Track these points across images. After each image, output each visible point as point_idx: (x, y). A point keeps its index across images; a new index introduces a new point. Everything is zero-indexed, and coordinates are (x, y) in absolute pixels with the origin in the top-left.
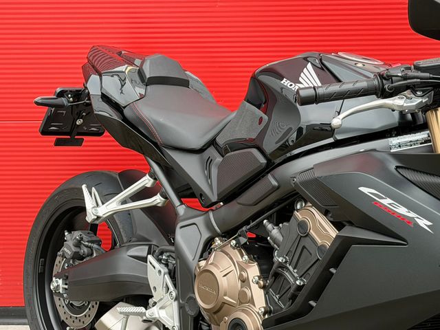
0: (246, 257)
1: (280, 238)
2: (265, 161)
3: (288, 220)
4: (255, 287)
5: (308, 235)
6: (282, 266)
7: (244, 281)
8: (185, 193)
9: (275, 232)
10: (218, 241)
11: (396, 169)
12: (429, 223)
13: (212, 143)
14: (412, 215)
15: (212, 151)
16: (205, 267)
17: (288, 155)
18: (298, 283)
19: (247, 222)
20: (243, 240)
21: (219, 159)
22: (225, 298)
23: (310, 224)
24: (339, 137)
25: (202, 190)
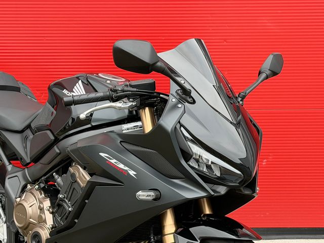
0: (43, 195)
1: (62, 183)
2: (54, 138)
3: (66, 173)
4: (47, 213)
5: (76, 181)
6: (62, 200)
7: (41, 209)
8: (13, 157)
9: (59, 180)
10: (29, 186)
11: (120, 143)
12: (135, 173)
13: (29, 127)
14: (126, 168)
15: (28, 132)
16: (19, 201)
17: (67, 134)
18: (70, 209)
19: (45, 175)
20: (42, 185)
21: (31, 136)
22: (30, 220)
23: (77, 175)
24: (94, 124)
25: (21, 155)
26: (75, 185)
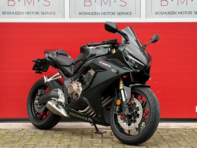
0: (79, 82)
1: (85, 77)
3: (87, 73)
4: (80, 87)
6: (86, 82)
7: (78, 86)
10: (73, 81)
11: (106, 59)
15: (72, 65)
19: (79, 76)
20: (78, 79)
21: (74, 66)
22: (74, 90)
23: (91, 73)
24: (96, 56)
26: (90, 76)
